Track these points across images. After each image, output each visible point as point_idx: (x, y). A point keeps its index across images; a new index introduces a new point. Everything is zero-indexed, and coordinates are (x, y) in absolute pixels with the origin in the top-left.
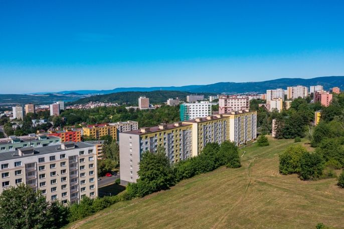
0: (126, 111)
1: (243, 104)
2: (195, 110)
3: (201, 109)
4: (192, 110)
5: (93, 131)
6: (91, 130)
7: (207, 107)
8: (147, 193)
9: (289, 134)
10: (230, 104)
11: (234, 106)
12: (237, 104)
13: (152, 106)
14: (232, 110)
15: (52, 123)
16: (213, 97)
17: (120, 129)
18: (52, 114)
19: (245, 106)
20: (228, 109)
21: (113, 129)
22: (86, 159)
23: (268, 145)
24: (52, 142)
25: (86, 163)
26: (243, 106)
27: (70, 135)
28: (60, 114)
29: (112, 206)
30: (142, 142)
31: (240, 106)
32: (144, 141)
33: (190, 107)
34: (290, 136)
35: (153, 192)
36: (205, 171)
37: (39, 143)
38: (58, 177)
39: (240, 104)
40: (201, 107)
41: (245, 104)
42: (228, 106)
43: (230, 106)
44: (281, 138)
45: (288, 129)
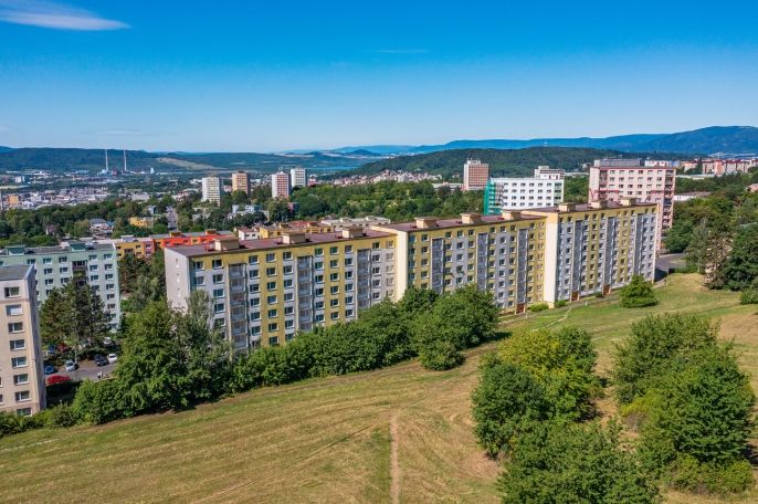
1: (654, 182)
3: (527, 195)
4: (509, 194)
7: (553, 188)
8: (117, 415)
9: (743, 278)
10: (617, 182)
11: (626, 189)
12: (635, 182)
15: (266, 213)
18: (275, 194)
19: (662, 188)
20: (609, 196)
24: (95, 257)
26: (654, 188)
28: (290, 194)
30: (198, 274)
31: (645, 189)
32: (207, 272)
33: (506, 188)
34: (743, 283)
39: (645, 182)
40: (536, 188)
41: (663, 182)
42: (607, 188)
43: (616, 188)
44: (719, 288)
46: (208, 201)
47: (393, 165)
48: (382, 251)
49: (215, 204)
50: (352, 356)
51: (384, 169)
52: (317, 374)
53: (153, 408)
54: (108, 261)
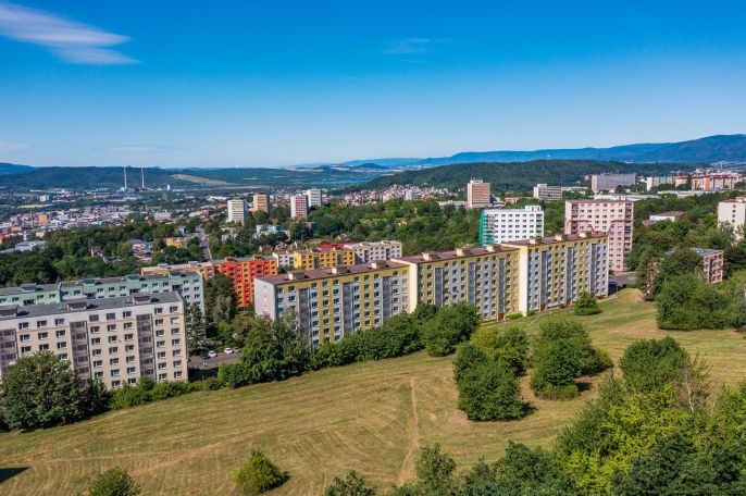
1: (617, 213)
2: (507, 224)
3: (514, 224)
4: (500, 224)
6: (303, 257)
7: (535, 218)
10: (586, 214)
11: (593, 219)
12: (601, 214)
13: (498, 199)
14: (590, 226)
15: (288, 233)
18: (293, 215)
19: (623, 218)
20: (580, 225)
21: (348, 256)
22: (167, 320)
25: (167, 326)
26: (616, 218)
30: (280, 296)
31: (609, 219)
32: (285, 295)
38: (121, 344)
39: (609, 214)
40: (521, 218)
41: (623, 213)
42: (579, 218)
43: (585, 218)
46: (233, 222)
47: (401, 179)
48: (400, 277)
49: (240, 224)
50: (383, 348)
51: (392, 184)
52: (361, 360)
53: (265, 378)
54: (197, 284)
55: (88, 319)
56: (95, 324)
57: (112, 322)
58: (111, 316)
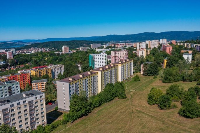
0: (55, 55)
1: (125, 54)
2: (98, 58)
3: (101, 58)
4: (96, 58)
5: (37, 72)
6: (35, 72)
7: (105, 56)
8: (76, 119)
9: (150, 73)
10: (118, 54)
11: (120, 56)
12: (121, 54)
13: (71, 51)
14: (119, 57)
15: (9, 63)
16: (106, 45)
17: (53, 70)
18: (8, 58)
19: (126, 55)
20: (117, 57)
21: (49, 70)
22: (39, 101)
23: (140, 80)
24: (14, 85)
25: (39, 104)
26: (125, 55)
27: (23, 76)
28: (13, 57)
29: (56, 129)
30: (70, 86)
31: (123, 56)
32: (71, 86)
33: (95, 56)
34: (151, 74)
35: (79, 118)
36: (107, 102)
37: (6, 87)
38: (23, 115)
39: (123, 54)
40: (101, 56)
41: (126, 54)
42: (116, 56)
43: (118, 55)
44: (146, 76)
45: (150, 70)
48: (96, 76)
53: (83, 116)
54: (17, 85)
55: (10, 107)
56: (12, 108)
57: (19, 106)
58: (19, 104)
